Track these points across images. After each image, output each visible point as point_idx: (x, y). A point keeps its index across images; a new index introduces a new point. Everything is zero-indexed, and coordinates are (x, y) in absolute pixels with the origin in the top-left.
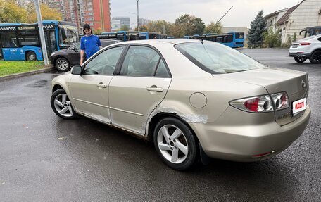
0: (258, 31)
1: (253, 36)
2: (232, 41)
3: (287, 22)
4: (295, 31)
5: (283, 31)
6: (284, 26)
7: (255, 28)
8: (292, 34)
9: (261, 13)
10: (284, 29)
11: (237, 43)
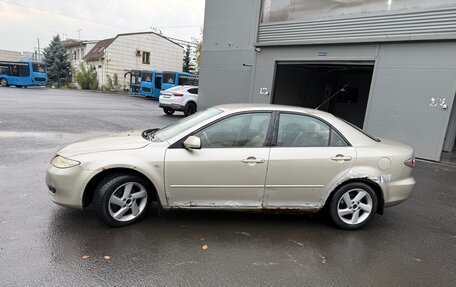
0: (57, 63)
1: (52, 70)
2: (28, 75)
3: (103, 59)
4: (116, 72)
5: (98, 70)
6: (100, 63)
7: (53, 59)
8: (112, 76)
9: (57, 39)
10: (100, 67)
11: (37, 79)
